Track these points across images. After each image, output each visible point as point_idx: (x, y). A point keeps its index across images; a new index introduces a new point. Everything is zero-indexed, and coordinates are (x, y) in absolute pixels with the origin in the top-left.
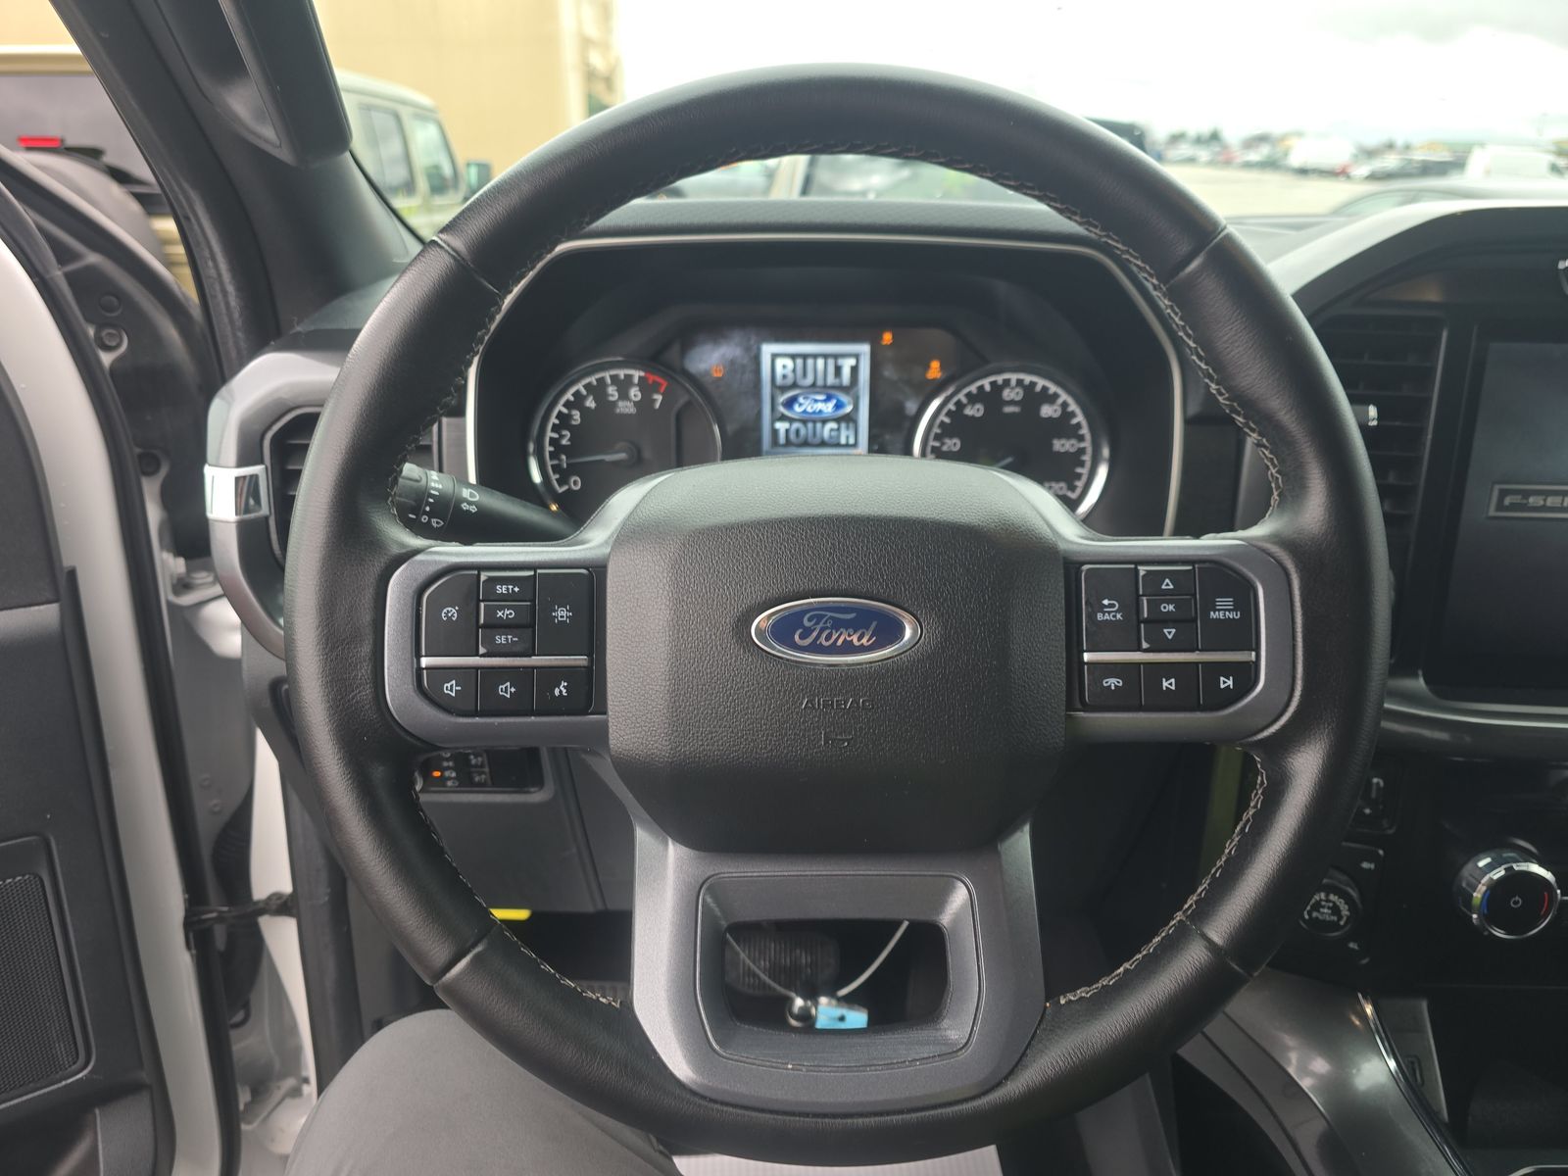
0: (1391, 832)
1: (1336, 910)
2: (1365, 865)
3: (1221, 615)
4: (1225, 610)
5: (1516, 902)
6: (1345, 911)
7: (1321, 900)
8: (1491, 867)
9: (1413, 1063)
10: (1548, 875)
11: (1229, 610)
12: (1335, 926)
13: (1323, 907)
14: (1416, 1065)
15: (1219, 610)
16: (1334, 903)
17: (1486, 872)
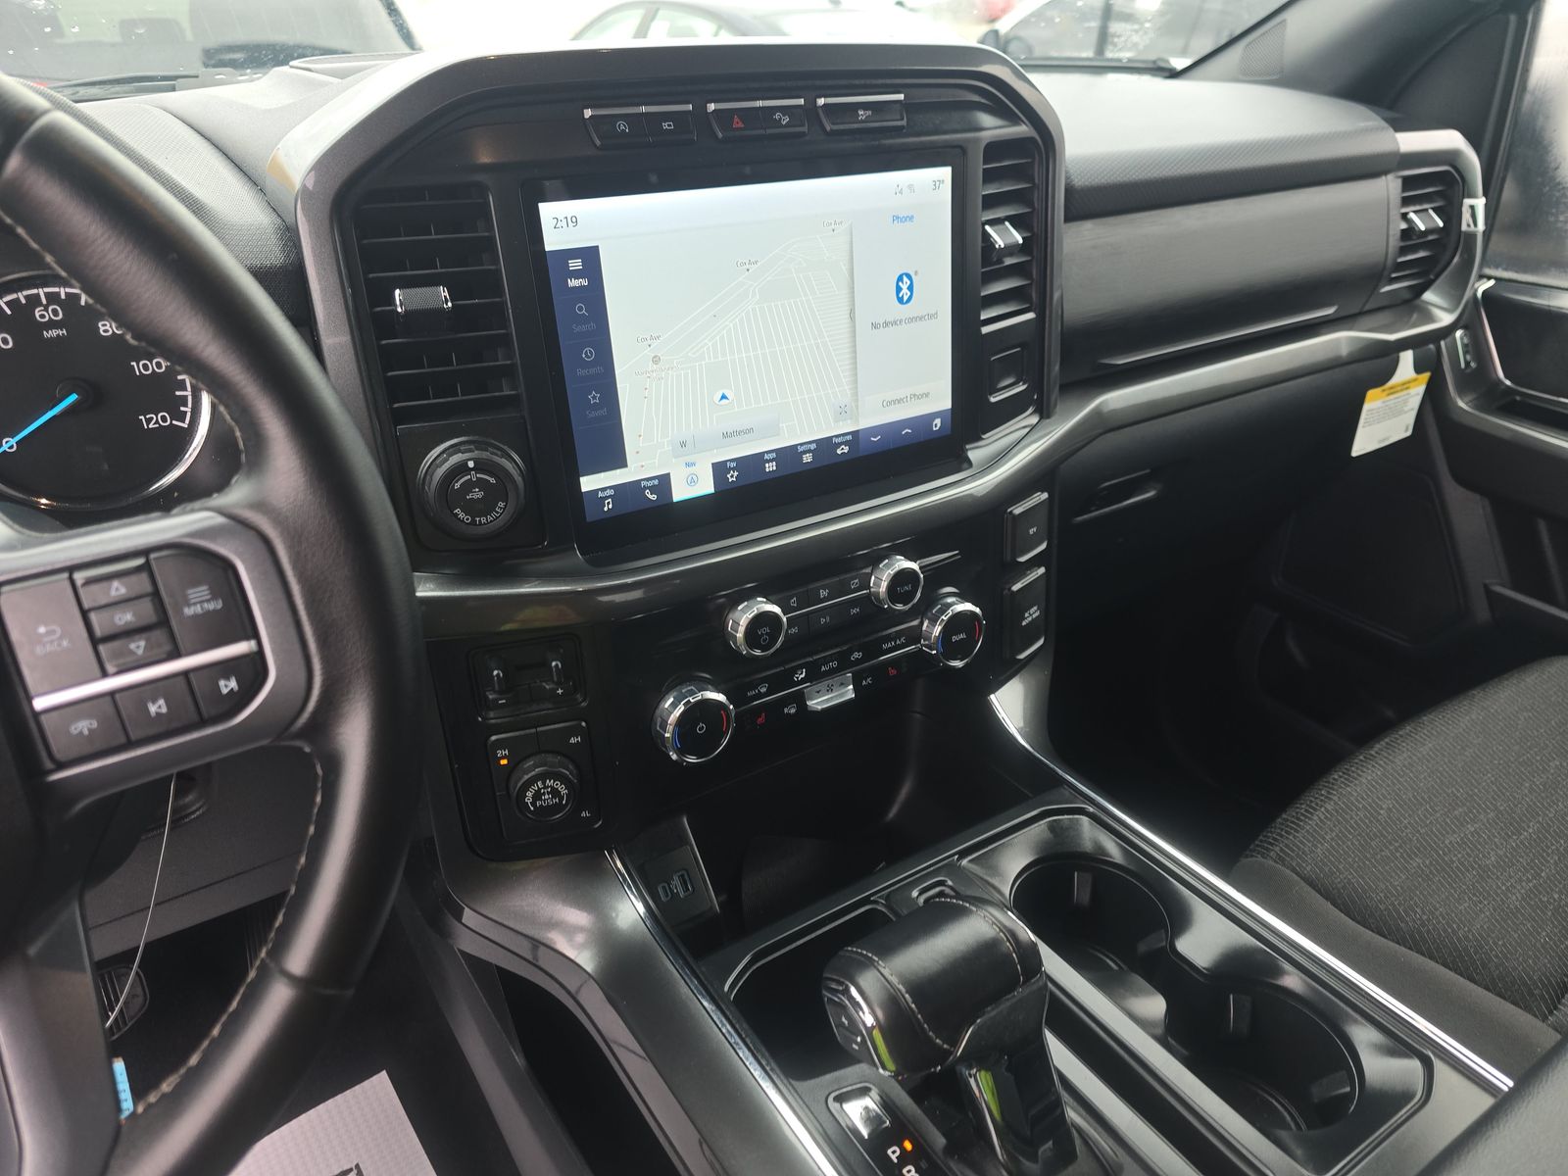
0: (584, 704)
1: (555, 793)
2: (573, 740)
3: (198, 609)
4: (201, 602)
5: (701, 728)
6: (564, 791)
7: (539, 789)
8: (674, 705)
9: (682, 876)
10: (721, 697)
11: (208, 601)
12: (558, 808)
13: (544, 794)
14: (686, 877)
15: (195, 604)
16: (552, 787)
17: (672, 710)
